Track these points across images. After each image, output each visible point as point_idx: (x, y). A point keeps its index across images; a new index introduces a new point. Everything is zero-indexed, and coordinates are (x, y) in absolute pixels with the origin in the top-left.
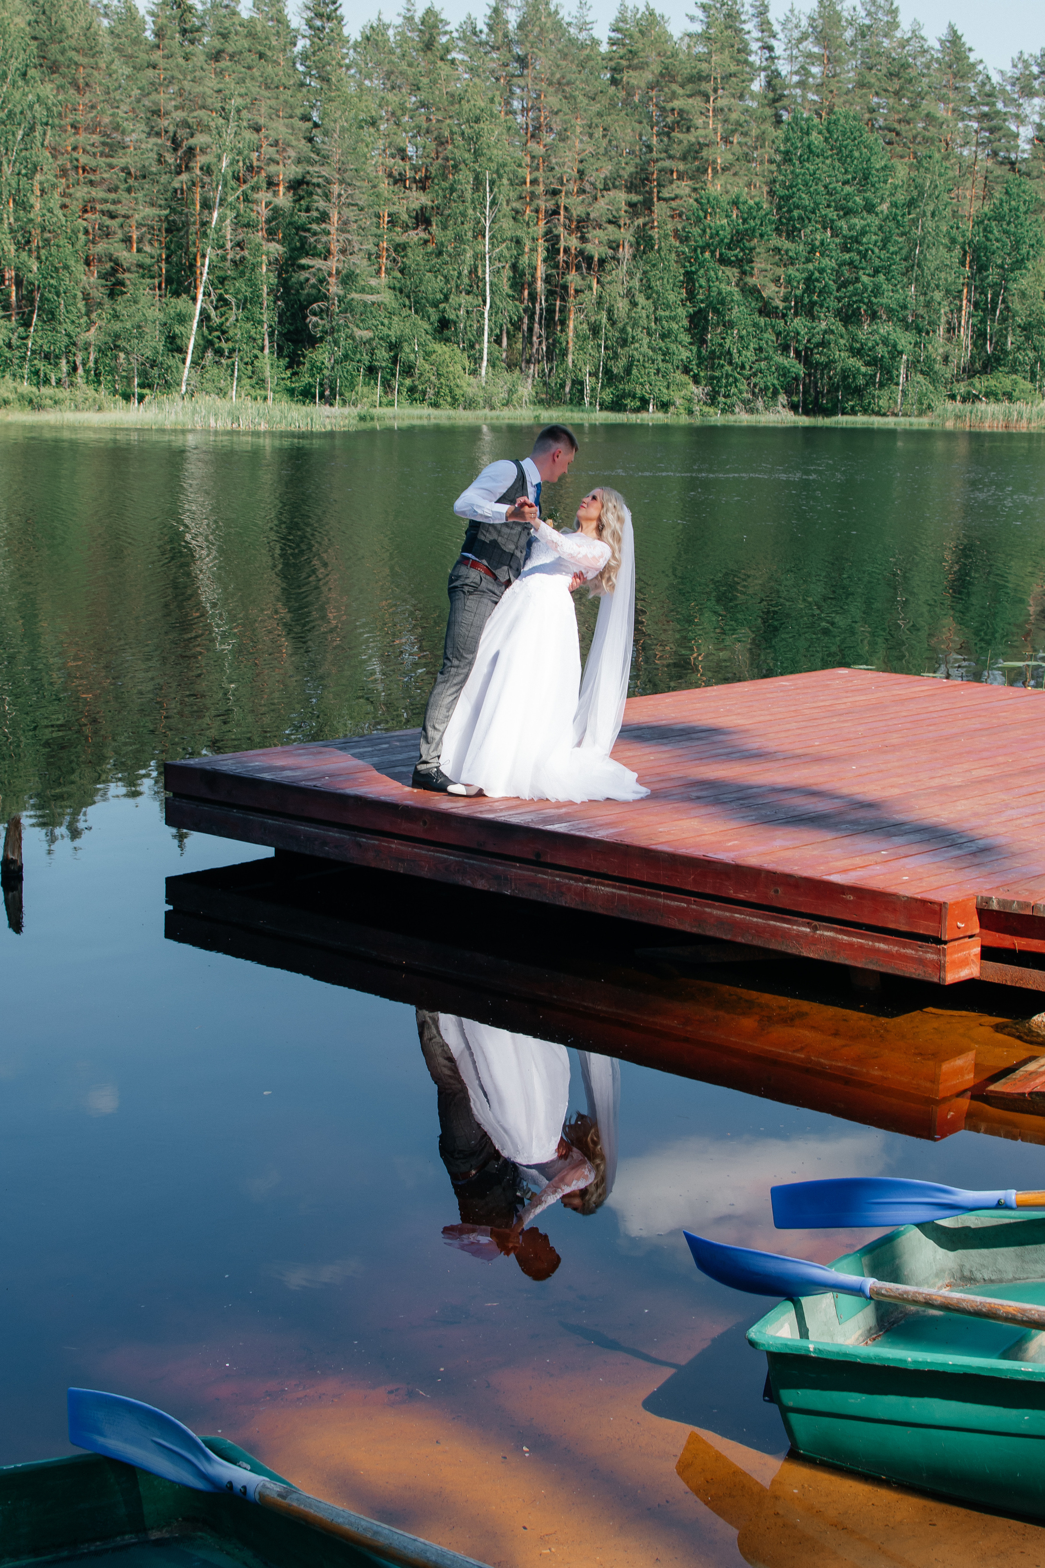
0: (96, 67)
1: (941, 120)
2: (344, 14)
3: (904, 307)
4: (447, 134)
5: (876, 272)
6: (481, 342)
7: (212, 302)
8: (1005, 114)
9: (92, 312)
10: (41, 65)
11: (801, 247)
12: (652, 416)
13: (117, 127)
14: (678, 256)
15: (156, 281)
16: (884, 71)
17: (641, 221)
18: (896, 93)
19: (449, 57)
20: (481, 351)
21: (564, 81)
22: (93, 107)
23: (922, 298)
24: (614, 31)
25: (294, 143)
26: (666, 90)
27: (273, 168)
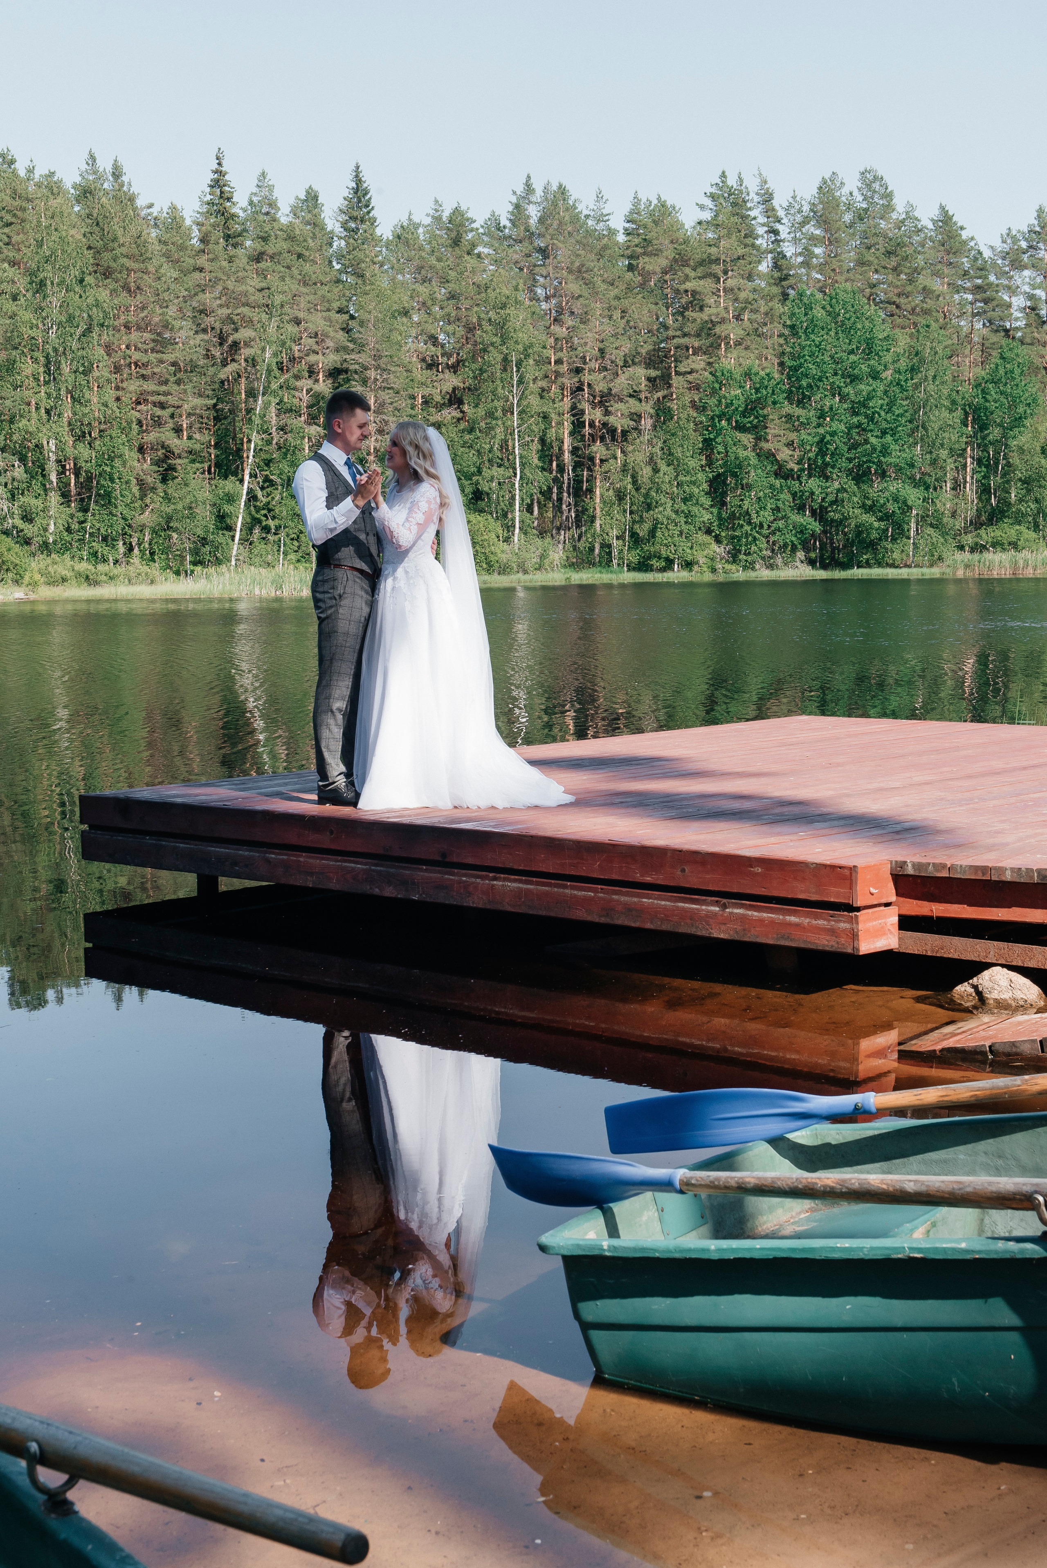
0: (146, 272)
1: (937, 293)
2: (376, 215)
3: (912, 466)
4: (475, 320)
5: (884, 433)
6: (513, 511)
7: (258, 483)
8: (997, 285)
9: (146, 495)
10: (96, 272)
11: (812, 413)
12: (677, 575)
13: (166, 326)
14: (696, 425)
15: (206, 466)
16: (883, 250)
17: (660, 394)
18: (894, 269)
19: (476, 251)
20: (513, 520)
21: (584, 269)
22: (143, 308)
23: (928, 456)
24: (628, 222)
25: (332, 334)
26: (680, 273)
27: (312, 358)
